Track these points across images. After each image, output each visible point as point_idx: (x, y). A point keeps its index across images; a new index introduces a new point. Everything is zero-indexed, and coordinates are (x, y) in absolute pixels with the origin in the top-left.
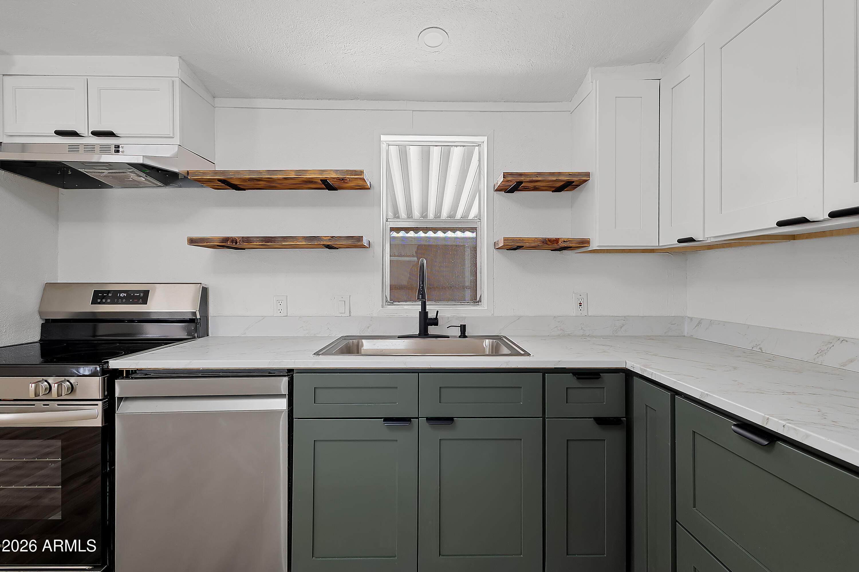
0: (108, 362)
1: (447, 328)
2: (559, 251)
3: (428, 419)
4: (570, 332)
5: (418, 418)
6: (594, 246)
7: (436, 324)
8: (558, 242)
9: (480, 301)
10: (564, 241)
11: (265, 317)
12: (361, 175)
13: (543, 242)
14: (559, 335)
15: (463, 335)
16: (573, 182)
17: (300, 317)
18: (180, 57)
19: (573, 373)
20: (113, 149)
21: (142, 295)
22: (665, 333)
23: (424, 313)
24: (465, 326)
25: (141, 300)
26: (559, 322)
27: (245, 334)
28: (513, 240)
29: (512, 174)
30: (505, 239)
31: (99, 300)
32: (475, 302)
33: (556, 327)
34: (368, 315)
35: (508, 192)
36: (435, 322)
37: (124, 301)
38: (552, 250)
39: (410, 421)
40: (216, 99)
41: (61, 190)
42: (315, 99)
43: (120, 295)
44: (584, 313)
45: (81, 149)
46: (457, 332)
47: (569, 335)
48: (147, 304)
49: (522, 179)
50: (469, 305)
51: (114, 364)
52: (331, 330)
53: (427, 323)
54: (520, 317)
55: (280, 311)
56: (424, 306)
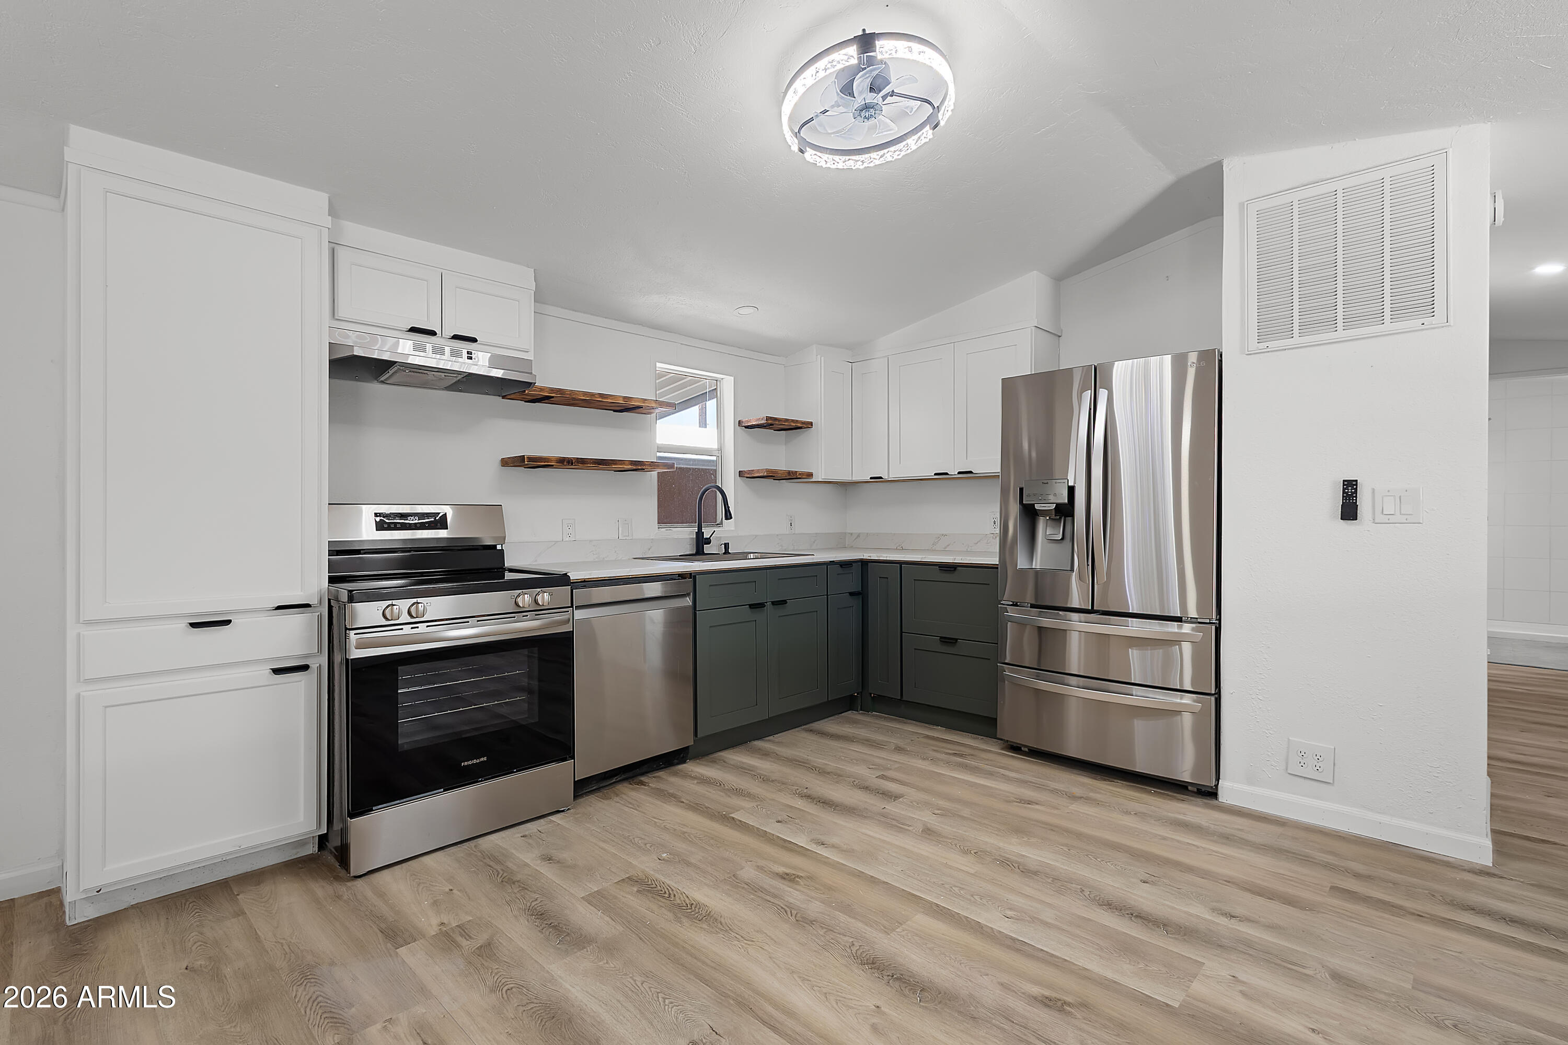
1: (717, 546)
3: (773, 603)
5: (766, 603)
7: (709, 544)
8: (796, 474)
9: (721, 523)
10: (800, 473)
11: (556, 541)
13: (788, 473)
15: (727, 552)
17: (591, 541)
18: (534, 270)
19: (841, 566)
20: (464, 356)
23: (700, 534)
24: (727, 544)
25: (440, 525)
27: (536, 561)
29: (771, 418)
31: (385, 526)
34: (647, 538)
36: (708, 541)
39: (763, 606)
46: (724, 550)
49: (776, 422)
52: (617, 553)
53: (701, 542)
54: (756, 536)
55: (570, 535)
56: (700, 528)
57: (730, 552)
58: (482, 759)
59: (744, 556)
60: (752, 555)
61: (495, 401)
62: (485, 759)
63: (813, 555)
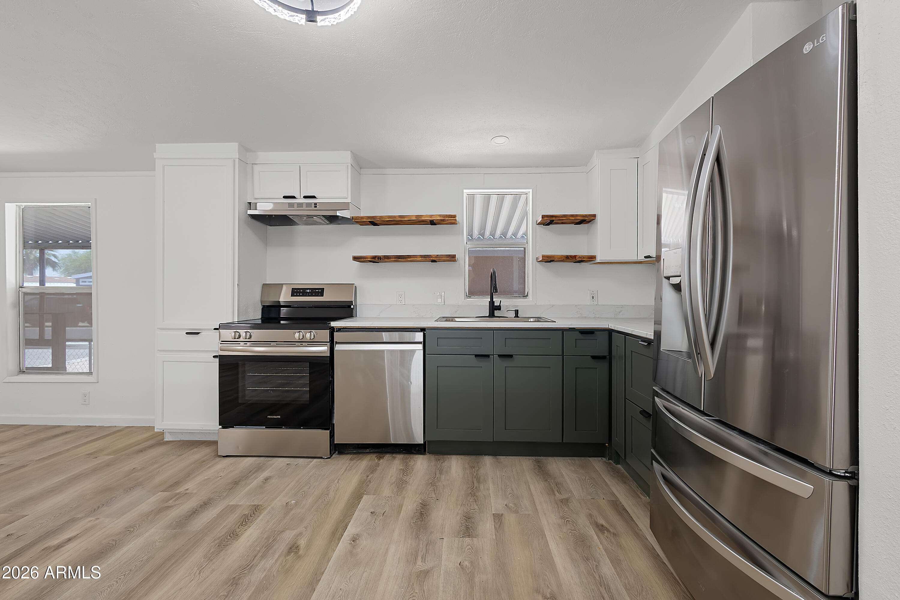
0: (330, 323)
1: (507, 311)
2: (579, 263)
3: (499, 356)
4: (586, 315)
5: (493, 355)
6: (598, 260)
7: (500, 309)
8: (576, 258)
9: (527, 296)
10: (580, 257)
11: (392, 305)
12: (455, 218)
13: (566, 258)
14: (579, 318)
15: (517, 316)
16: (586, 220)
17: (413, 305)
18: (351, 151)
19: (580, 332)
20: (313, 205)
21: (320, 291)
22: (649, 316)
23: (492, 302)
24: (518, 310)
25: (320, 294)
26: (578, 309)
27: (379, 315)
28: (548, 257)
29: (547, 216)
30: (543, 256)
31: (295, 294)
32: (524, 296)
33: (577, 312)
34: (456, 304)
35: (545, 225)
36: (499, 308)
37: (310, 294)
38: (574, 262)
39: (489, 356)
40: (362, 169)
41: (269, 227)
42: (423, 168)
43: (307, 291)
44: (596, 303)
45: (296, 205)
46: (513, 314)
47: (585, 317)
48: (323, 296)
49: (554, 219)
50: (520, 298)
51: (333, 324)
52: (432, 314)
53: (494, 309)
54: (553, 306)
55: (401, 301)
56: (492, 298)
57: (519, 316)
58: (278, 417)
59: (526, 319)
60: (532, 319)
61: (358, 226)
62: (279, 417)
63: (555, 322)
